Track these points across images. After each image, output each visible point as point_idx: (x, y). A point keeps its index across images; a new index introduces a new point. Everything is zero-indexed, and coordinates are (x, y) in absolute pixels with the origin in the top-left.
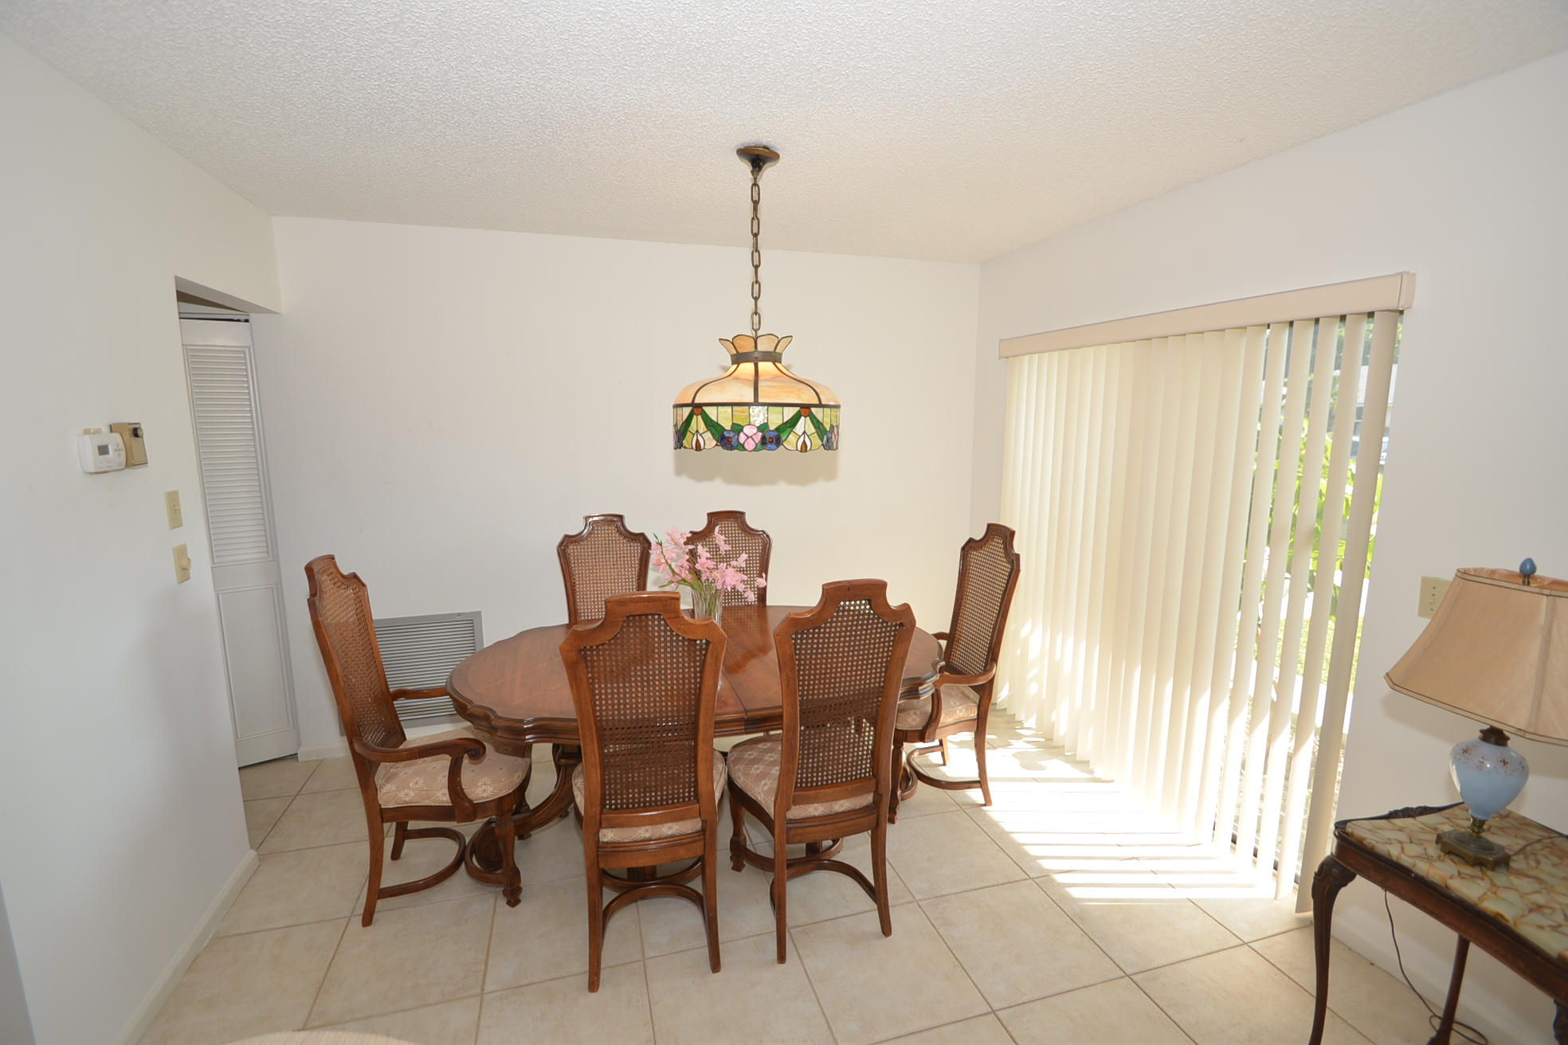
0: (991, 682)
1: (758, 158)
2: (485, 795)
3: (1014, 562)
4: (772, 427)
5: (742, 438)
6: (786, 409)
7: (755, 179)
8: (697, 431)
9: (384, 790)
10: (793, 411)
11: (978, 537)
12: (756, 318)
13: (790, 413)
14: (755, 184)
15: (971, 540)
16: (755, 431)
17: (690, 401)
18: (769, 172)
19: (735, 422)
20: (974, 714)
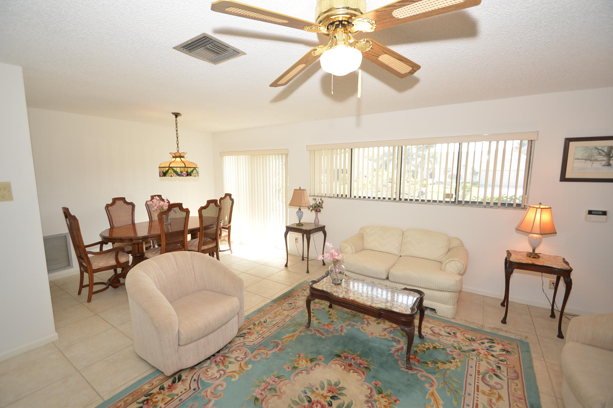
0: (230, 226)
1: (177, 115)
2: (124, 261)
3: (232, 200)
4: (189, 172)
5: (183, 174)
6: (191, 168)
7: (176, 119)
8: (171, 173)
9: (94, 264)
10: (193, 169)
11: (223, 197)
12: (178, 148)
13: (192, 169)
14: (176, 120)
15: (221, 198)
16: (186, 172)
17: (168, 166)
18: (179, 118)
19: (181, 171)
20: (227, 234)
